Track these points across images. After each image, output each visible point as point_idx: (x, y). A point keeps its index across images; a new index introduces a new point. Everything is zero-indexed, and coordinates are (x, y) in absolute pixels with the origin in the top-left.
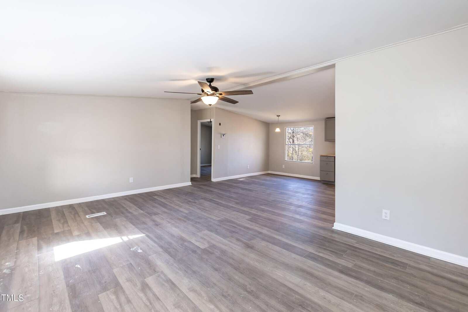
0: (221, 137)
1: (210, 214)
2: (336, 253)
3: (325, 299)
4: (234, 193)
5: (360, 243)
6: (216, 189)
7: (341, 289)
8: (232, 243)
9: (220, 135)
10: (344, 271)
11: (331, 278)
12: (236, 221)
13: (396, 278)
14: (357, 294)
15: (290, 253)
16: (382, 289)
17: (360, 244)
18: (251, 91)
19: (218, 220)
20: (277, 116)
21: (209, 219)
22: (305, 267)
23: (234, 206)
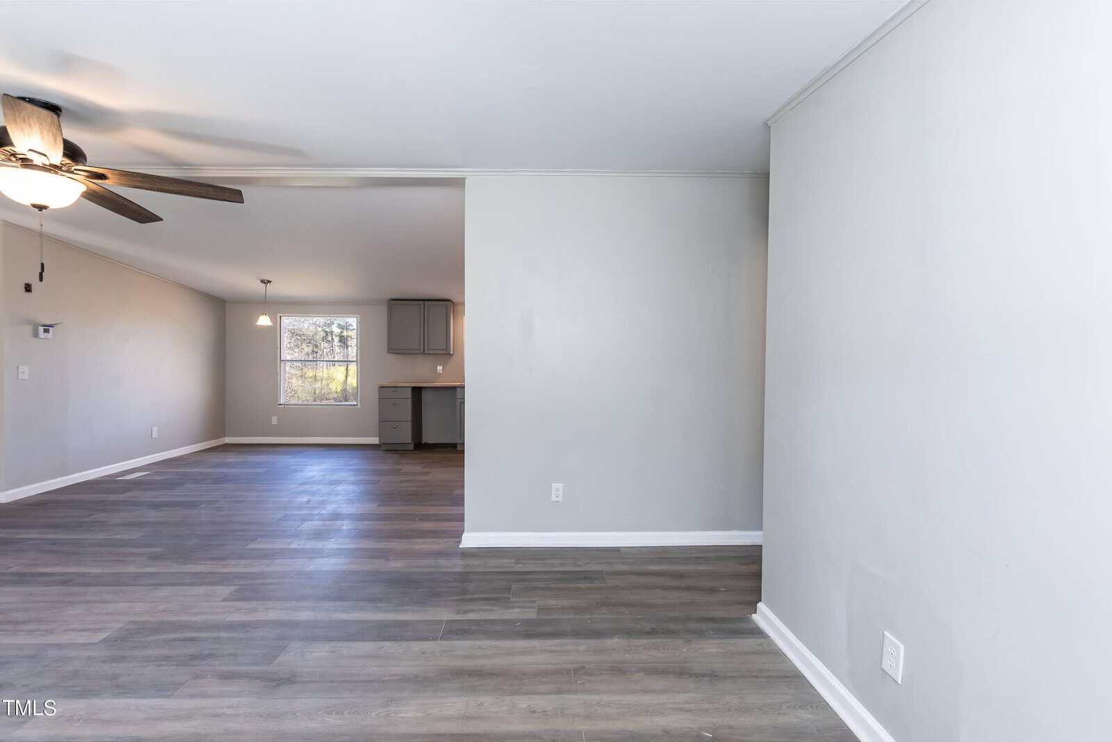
0: (36, 335)
1: (50, 632)
2: (496, 599)
3: (534, 712)
4: (124, 525)
5: (522, 562)
6: (31, 531)
7: (546, 673)
8: (212, 696)
9: (28, 329)
10: (531, 631)
11: (517, 659)
12: (186, 618)
13: (604, 604)
14: (575, 666)
15: (404, 644)
16: (599, 634)
17: (523, 564)
18: (239, 193)
19: (104, 641)
20: (263, 281)
21: (52, 653)
22: (458, 663)
23: (147, 570)
